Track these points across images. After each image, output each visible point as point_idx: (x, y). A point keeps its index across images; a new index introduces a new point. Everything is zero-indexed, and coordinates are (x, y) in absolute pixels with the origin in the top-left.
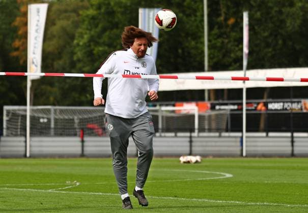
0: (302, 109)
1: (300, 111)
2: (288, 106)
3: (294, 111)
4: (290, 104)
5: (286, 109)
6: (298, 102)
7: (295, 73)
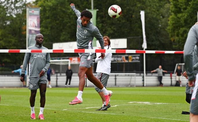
0: (122, 61)
1: (121, 62)
2: (116, 59)
3: (119, 62)
4: (117, 58)
5: (115, 61)
6: (121, 57)
7: (119, 42)
